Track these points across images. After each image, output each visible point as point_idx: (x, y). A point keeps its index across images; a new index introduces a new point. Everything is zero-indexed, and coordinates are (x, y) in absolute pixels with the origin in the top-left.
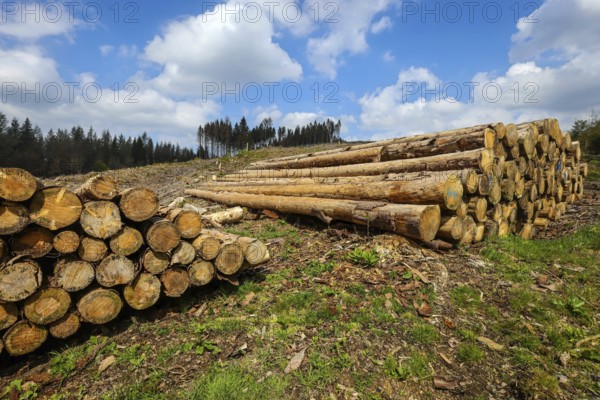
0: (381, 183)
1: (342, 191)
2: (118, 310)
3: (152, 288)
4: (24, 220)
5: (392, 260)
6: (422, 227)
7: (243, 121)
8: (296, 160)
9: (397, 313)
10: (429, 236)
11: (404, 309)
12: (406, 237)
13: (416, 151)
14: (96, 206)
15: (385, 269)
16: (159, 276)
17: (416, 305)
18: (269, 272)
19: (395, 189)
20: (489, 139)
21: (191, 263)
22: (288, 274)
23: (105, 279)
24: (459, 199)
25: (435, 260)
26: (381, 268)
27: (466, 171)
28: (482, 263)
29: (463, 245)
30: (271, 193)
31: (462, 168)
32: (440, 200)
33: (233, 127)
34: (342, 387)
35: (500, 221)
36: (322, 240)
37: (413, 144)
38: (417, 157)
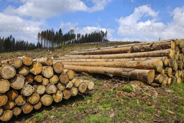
0: (132, 61)
1: (116, 64)
2: (52, 102)
3: (61, 95)
4: (28, 71)
5: (138, 90)
6: (148, 77)
7: (60, 31)
8: (93, 51)
9: (141, 105)
10: (151, 81)
11: (143, 104)
12: (143, 82)
13: (145, 49)
14: (47, 68)
15: (135, 93)
16: (62, 91)
17: (147, 103)
18: (93, 94)
19: (137, 64)
20: (173, 45)
21: (71, 88)
22: (100, 95)
23: (48, 91)
24: (161, 68)
25: (153, 90)
26: (134, 92)
27: (164, 57)
28: (170, 91)
29: (163, 85)
30: (84, 65)
31: (162, 56)
32: (155, 68)
33: (55, 33)
34: (127, 121)
35: (178, 77)
36: (110, 83)
37: (143, 46)
38: (145, 51)
